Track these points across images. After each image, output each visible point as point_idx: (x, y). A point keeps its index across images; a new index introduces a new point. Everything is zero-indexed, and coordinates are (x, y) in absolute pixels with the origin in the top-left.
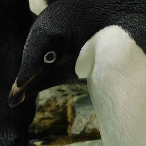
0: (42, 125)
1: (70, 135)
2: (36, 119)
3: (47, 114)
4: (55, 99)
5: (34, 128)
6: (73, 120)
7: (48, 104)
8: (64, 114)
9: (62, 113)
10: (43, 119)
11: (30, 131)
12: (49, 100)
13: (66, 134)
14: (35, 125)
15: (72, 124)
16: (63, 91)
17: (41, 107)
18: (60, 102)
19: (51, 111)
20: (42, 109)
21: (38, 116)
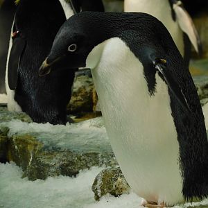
0: (75, 105)
1: (95, 112)
2: (71, 101)
3: (79, 98)
4: (84, 87)
5: (70, 107)
6: (96, 101)
7: (80, 91)
8: (90, 98)
9: (89, 97)
10: (77, 101)
11: (68, 109)
12: (80, 88)
13: (92, 111)
14: (71, 105)
15: (96, 104)
16: (90, 82)
17: (75, 93)
18: (88, 89)
19: (82, 96)
20: (76, 94)
21: (73, 99)
